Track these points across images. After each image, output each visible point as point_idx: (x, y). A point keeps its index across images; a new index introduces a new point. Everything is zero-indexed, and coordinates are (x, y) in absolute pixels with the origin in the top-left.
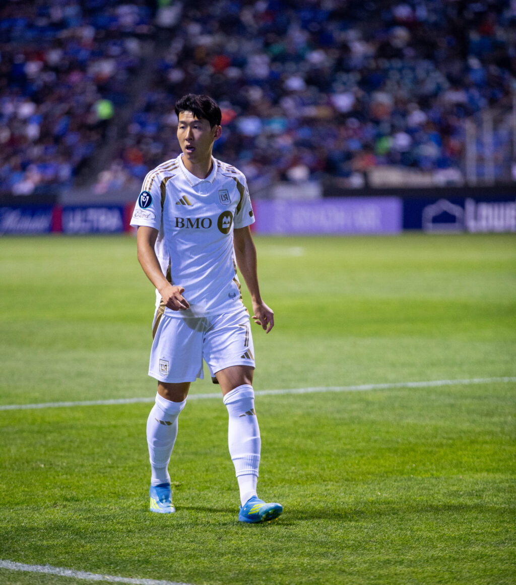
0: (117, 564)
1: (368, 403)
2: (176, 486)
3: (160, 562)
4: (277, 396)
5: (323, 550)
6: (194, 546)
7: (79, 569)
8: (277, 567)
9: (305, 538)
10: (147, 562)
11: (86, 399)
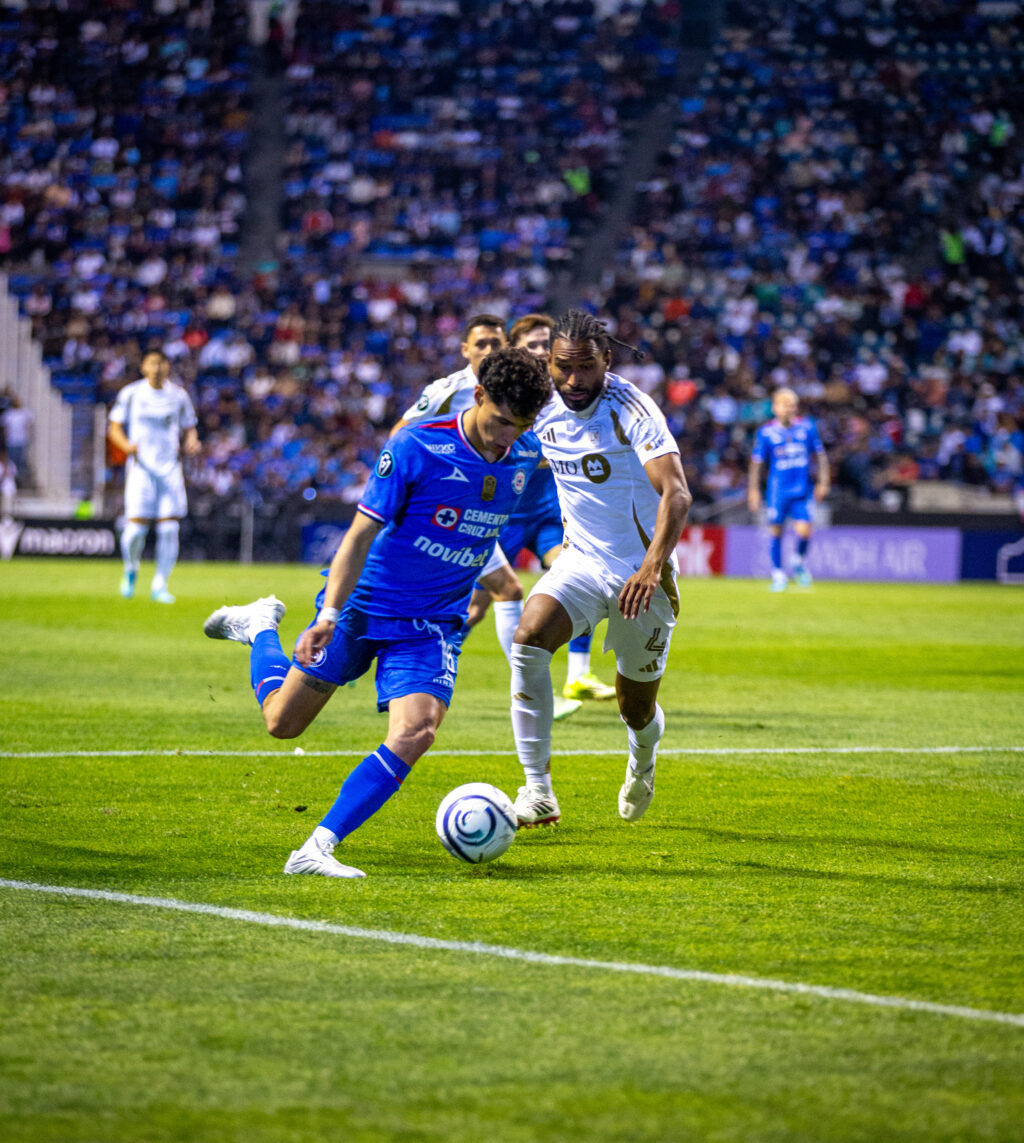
0: (586, 946)
1: (954, 770)
2: (664, 857)
3: (653, 946)
4: (805, 755)
5: (914, 941)
6: (703, 929)
7: (527, 949)
8: (842, 958)
9: (880, 926)
10: (632, 944)
11: (501, 748)
